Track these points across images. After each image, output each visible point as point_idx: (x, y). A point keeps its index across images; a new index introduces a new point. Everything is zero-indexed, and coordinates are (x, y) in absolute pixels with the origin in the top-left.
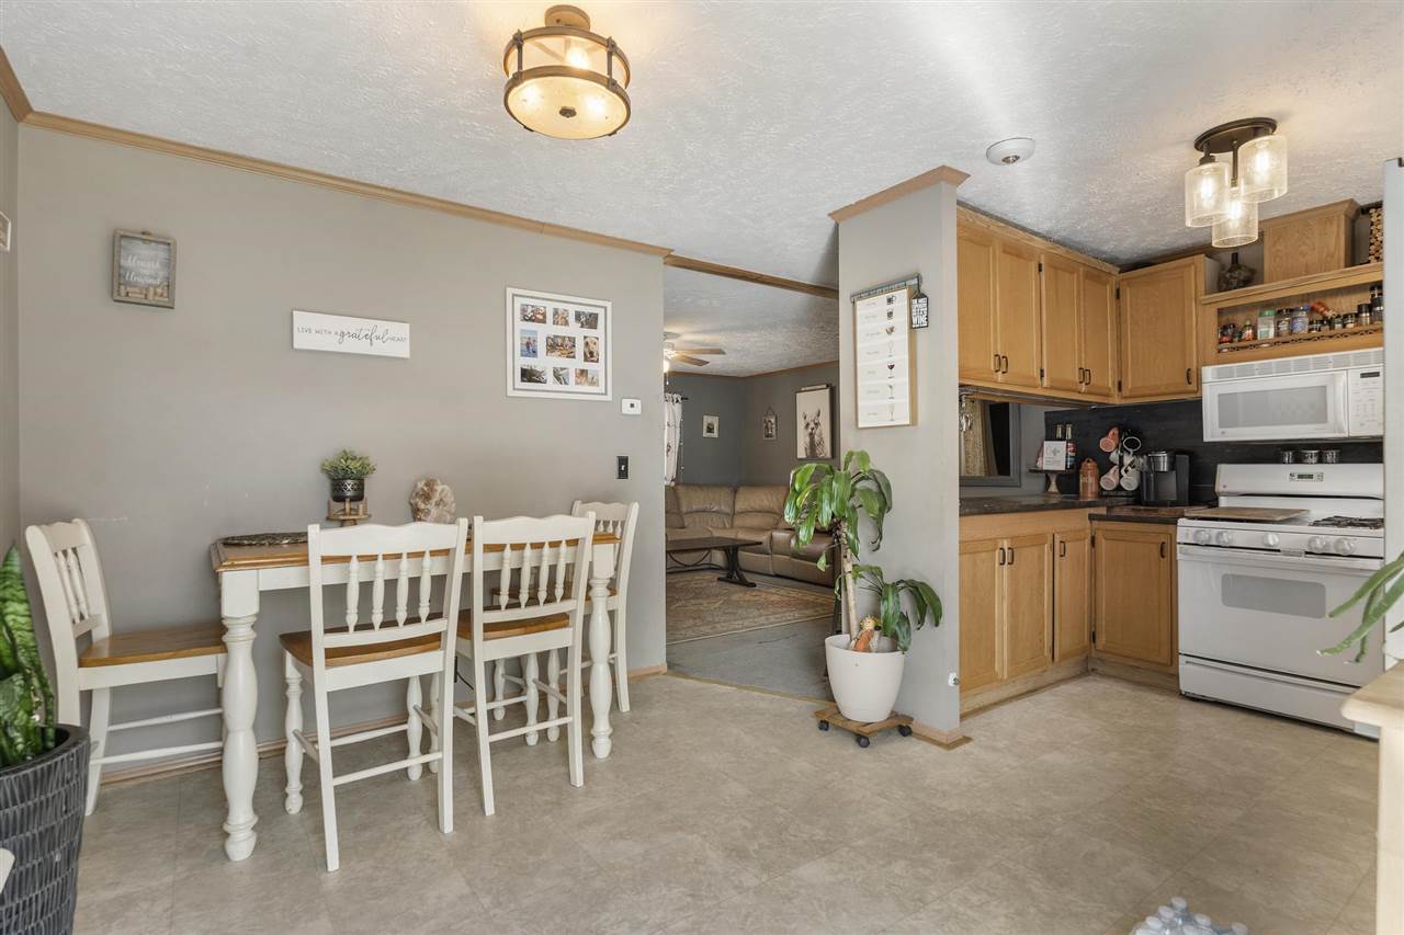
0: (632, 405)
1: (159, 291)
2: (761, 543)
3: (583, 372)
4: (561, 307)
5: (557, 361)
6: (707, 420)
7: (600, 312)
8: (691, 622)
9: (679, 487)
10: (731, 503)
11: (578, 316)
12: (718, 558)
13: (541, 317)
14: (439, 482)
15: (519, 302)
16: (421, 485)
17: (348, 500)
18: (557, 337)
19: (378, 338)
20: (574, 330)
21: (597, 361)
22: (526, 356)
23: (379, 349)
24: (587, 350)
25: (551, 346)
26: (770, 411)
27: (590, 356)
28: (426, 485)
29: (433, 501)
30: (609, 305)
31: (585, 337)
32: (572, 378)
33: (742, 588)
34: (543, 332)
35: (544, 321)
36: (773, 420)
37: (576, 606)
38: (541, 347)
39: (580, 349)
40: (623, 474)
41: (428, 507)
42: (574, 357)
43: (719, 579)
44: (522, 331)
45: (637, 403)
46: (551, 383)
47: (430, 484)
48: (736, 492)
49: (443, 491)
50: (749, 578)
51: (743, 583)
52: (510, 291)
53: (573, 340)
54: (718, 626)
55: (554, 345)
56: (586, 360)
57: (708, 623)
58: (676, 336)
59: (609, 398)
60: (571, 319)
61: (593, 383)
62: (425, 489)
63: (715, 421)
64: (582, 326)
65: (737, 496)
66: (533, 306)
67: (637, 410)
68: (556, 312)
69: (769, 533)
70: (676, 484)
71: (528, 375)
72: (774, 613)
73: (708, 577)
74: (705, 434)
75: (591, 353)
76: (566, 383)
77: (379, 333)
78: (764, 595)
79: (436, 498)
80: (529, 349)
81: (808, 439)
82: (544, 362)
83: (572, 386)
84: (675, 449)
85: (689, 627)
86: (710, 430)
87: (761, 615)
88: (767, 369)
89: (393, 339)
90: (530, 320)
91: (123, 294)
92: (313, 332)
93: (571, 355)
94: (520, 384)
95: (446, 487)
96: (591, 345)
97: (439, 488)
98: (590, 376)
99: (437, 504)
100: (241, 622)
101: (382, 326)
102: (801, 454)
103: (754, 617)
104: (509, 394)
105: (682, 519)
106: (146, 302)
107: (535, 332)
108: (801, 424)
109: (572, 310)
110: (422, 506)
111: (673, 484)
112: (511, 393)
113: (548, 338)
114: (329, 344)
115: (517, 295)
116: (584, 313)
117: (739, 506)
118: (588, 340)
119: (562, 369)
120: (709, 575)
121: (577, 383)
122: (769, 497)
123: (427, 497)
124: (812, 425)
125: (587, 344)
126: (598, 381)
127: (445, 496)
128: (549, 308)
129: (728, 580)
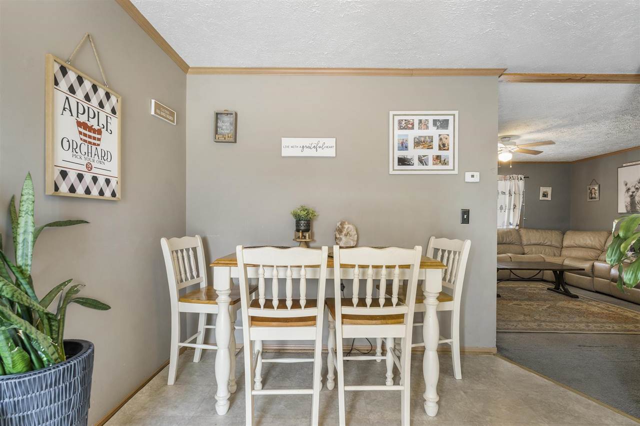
0: (473, 176)
1: (229, 135)
2: (584, 270)
3: (438, 157)
4: (423, 118)
5: (422, 152)
6: (543, 190)
7: (451, 118)
8: (522, 318)
9: (521, 229)
10: (560, 240)
11: (435, 122)
12: (549, 275)
13: (410, 126)
14: (347, 223)
15: (397, 118)
16: (338, 224)
17: (301, 231)
18: (421, 137)
19: (320, 147)
20: (433, 132)
21: (448, 150)
22: (401, 150)
23: (321, 153)
24: (441, 143)
25: (417, 143)
26: (594, 181)
27: (443, 147)
28: (341, 224)
29: (343, 233)
30: (456, 113)
31: (440, 135)
32: (431, 161)
33: (566, 297)
34: (411, 135)
35: (413, 128)
36: (596, 188)
37: (409, 309)
38: (411, 144)
39: (436, 144)
40: (466, 221)
41: (341, 236)
42: (432, 148)
43: (548, 289)
44: (399, 135)
45: (477, 174)
46: (417, 164)
47: (342, 224)
48: (564, 234)
49: (348, 228)
50: (573, 291)
51: (567, 294)
52: (391, 113)
53: (431, 138)
54: (543, 324)
55: (418, 143)
56: (440, 149)
57: (536, 320)
58: (517, 137)
59: (456, 172)
60: (431, 124)
61: (445, 163)
62: (340, 226)
63: (549, 190)
64: (437, 129)
65: (565, 236)
66: (406, 120)
67: (477, 179)
68: (420, 121)
69: (592, 262)
70: (520, 228)
71: (403, 161)
72: (594, 322)
73: (540, 286)
74: (541, 198)
75: (444, 145)
76: (426, 165)
77: (321, 145)
78: (585, 306)
79: (345, 232)
80: (403, 146)
81: (629, 199)
82: (413, 153)
83: (431, 166)
84: (519, 207)
85: (520, 321)
86: (545, 195)
87: (581, 322)
88: (591, 154)
89: (327, 147)
90: (404, 128)
91: (217, 138)
92: (290, 147)
93: (430, 147)
94: (397, 167)
95: (351, 226)
96: (444, 140)
97: (346, 226)
98: (443, 159)
99: (346, 235)
100: (222, 293)
101: (322, 140)
102: (622, 209)
103: (575, 322)
104: (390, 173)
105: (523, 248)
106: (225, 141)
107: (407, 135)
108: (622, 189)
109: (431, 119)
110: (338, 236)
111: (517, 228)
112: (391, 172)
113: (414, 139)
114: (297, 153)
115: (396, 115)
116: (439, 120)
117: (565, 243)
118: (442, 137)
119: (424, 156)
120: (540, 285)
121: (434, 164)
122: (592, 238)
123: (340, 231)
124: (633, 189)
125: (441, 139)
126: (448, 162)
127: (350, 231)
128: (416, 119)
129: (556, 290)
